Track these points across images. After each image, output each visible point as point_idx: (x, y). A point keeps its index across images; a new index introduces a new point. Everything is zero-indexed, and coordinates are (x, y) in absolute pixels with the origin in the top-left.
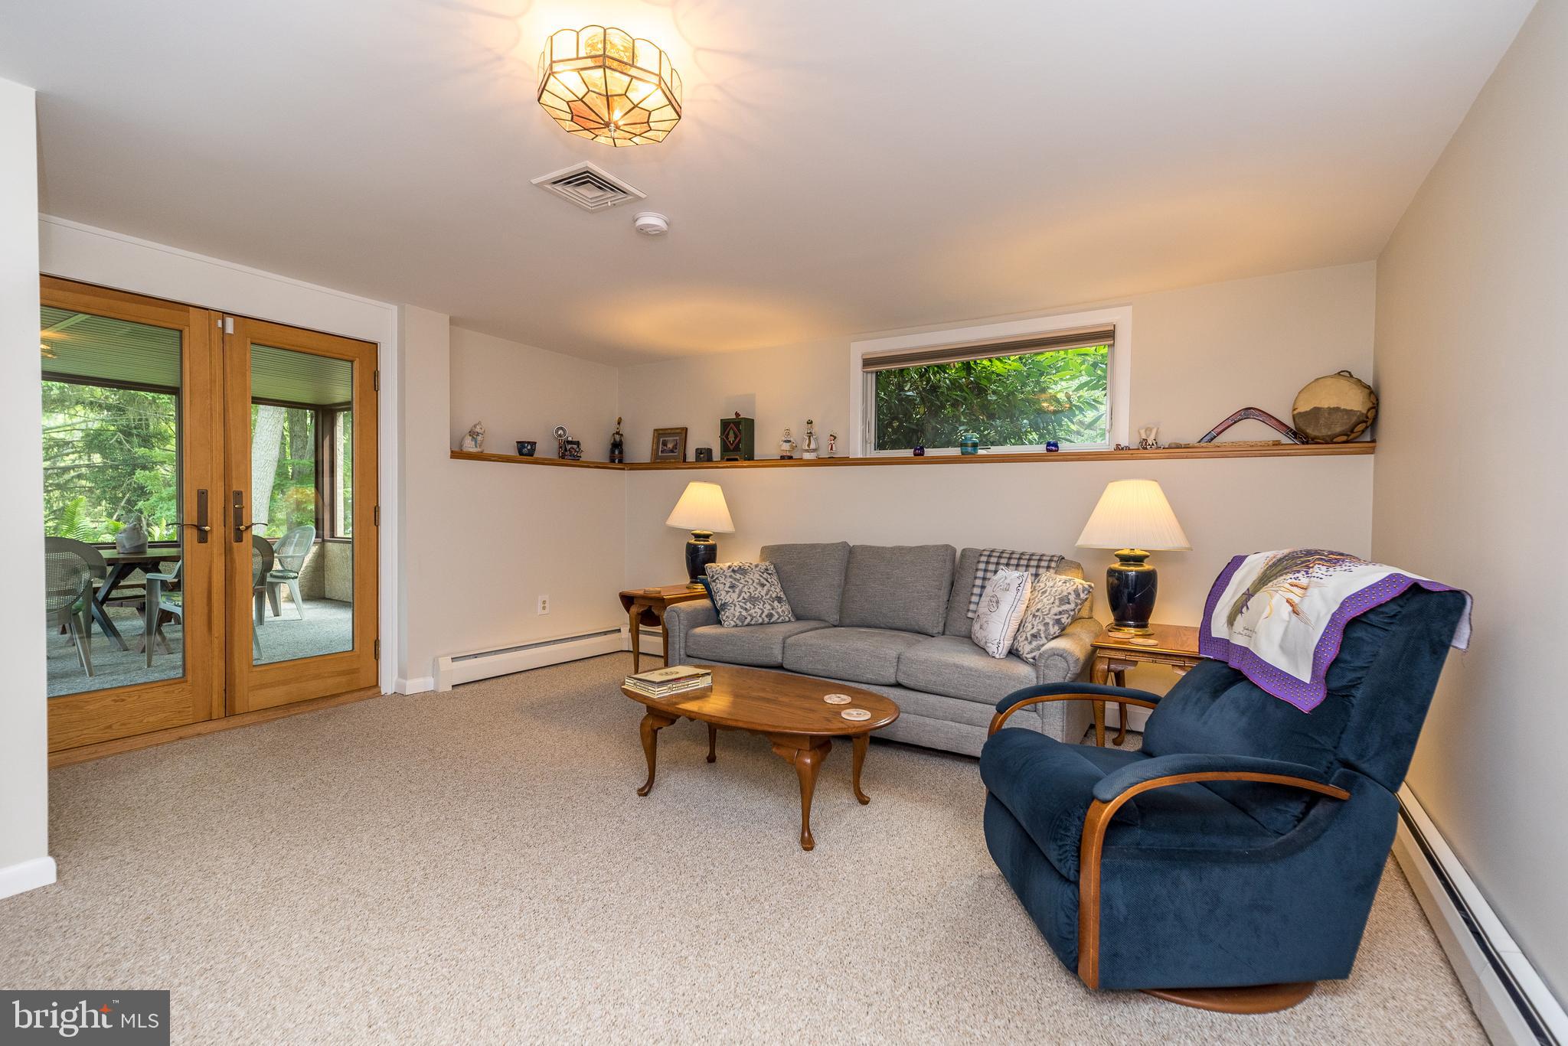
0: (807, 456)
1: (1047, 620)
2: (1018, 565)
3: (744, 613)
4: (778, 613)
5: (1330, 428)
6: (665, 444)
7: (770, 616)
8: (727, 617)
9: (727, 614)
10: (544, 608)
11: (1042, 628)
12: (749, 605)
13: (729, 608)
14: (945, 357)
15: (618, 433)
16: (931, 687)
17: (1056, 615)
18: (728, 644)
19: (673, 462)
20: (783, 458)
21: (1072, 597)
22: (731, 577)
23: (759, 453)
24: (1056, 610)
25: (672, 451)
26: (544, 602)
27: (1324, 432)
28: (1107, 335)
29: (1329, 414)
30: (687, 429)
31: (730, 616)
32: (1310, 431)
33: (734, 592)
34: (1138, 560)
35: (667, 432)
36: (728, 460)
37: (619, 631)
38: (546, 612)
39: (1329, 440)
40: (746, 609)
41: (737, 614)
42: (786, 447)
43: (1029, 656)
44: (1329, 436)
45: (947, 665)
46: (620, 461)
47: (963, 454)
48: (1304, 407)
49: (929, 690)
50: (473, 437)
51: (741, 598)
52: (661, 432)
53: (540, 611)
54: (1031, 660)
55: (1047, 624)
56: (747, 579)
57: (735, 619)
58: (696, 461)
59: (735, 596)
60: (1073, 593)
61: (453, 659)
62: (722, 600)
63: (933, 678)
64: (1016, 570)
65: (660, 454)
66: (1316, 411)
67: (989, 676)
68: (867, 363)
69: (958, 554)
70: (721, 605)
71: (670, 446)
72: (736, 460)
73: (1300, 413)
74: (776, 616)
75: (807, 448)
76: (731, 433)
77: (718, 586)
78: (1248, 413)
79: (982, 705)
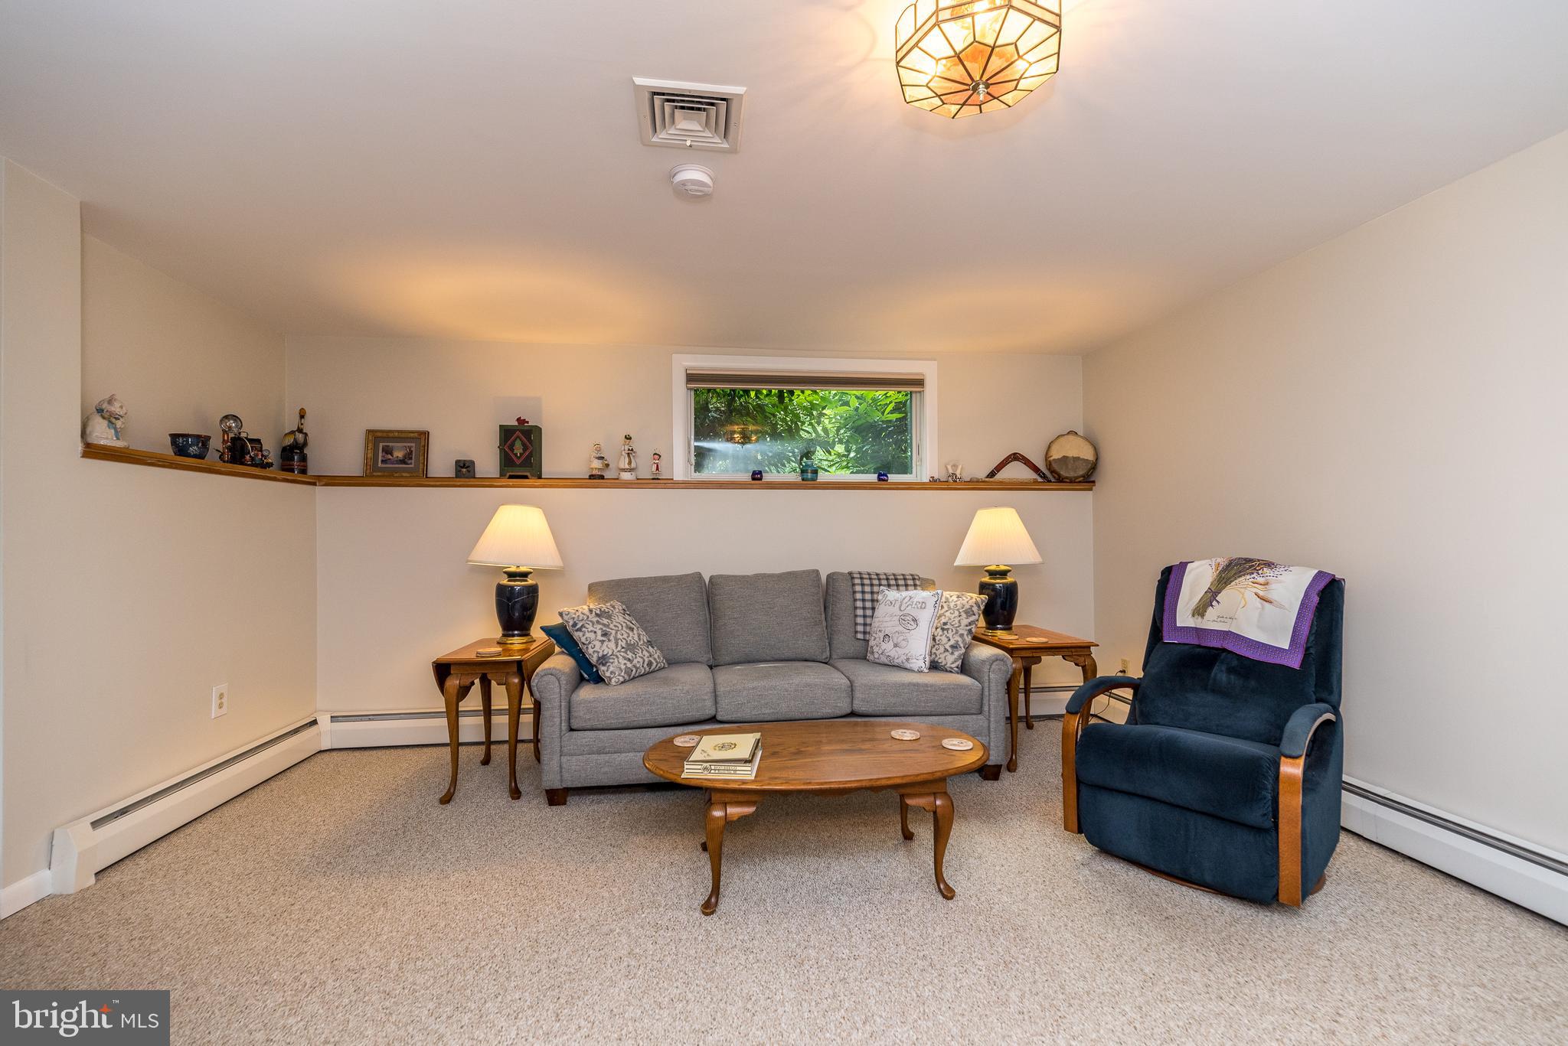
0: (626, 476)
1: (961, 632)
2: (906, 585)
3: (629, 665)
4: (655, 659)
5: (1075, 472)
6: (388, 451)
7: (650, 664)
8: (611, 673)
9: (611, 669)
10: (221, 706)
11: (959, 639)
12: (630, 655)
13: (611, 661)
14: (754, 382)
15: (300, 430)
16: (890, 710)
17: (967, 626)
18: (642, 705)
19: (406, 477)
20: (592, 477)
21: (975, 609)
22: (598, 622)
23: (548, 469)
24: (965, 622)
25: (403, 461)
26: (221, 696)
27: (1072, 474)
28: (919, 383)
29: (1074, 461)
30: (428, 433)
31: (613, 671)
32: (1063, 473)
33: (609, 640)
34: (1003, 574)
35: (391, 435)
36: (511, 477)
37: (314, 722)
38: (224, 710)
39: (1072, 481)
40: (629, 660)
41: (623, 667)
42: (597, 464)
43: (953, 666)
44: (1074, 477)
45: (903, 685)
46: (304, 471)
47: (803, 480)
48: (1056, 455)
49: (887, 713)
50: (110, 422)
51: (619, 648)
52: (379, 434)
53: (214, 711)
54: (956, 669)
55: (962, 635)
56: (614, 623)
57: (623, 674)
58: (456, 477)
59: (612, 645)
60: (975, 605)
61: (96, 824)
62: (598, 652)
63: (893, 700)
64: (915, 589)
65: (380, 465)
66: (1065, 458)
67: (944, 689)
68: (691, 378)
69: (824, 578)
70: (599, 658)
71: (399, 454)
72: (526, 477)
73: (1054, 460)
74: (655, 664)
75: (627, 466)
76: (518, 444)
77: (588, 635)
78: (1015, 457)
79: (937, 718)
